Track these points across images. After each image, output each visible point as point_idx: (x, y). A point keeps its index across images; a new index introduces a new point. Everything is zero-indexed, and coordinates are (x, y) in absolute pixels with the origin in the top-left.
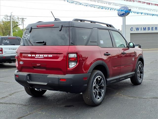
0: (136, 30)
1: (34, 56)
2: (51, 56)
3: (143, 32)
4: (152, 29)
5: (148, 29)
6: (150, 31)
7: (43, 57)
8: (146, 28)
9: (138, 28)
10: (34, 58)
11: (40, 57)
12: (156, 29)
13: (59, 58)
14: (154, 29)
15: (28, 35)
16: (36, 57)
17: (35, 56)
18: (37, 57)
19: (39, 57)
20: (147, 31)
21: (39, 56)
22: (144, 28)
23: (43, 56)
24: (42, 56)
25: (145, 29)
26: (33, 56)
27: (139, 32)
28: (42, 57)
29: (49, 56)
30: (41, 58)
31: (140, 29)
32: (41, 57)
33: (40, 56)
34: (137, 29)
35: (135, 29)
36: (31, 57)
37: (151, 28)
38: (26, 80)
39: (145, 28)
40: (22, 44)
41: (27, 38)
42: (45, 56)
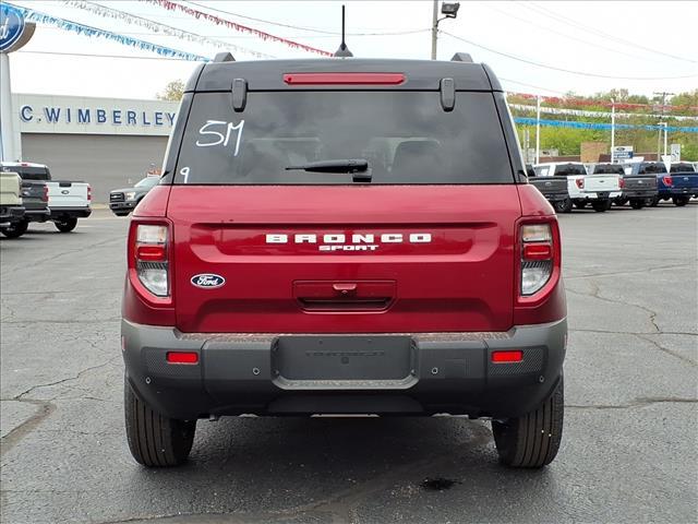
0: (44, 119)
1: (312, 238)
2: (427, 238)
3: (75, 127)
4: (115, 117)
5: (99, 116)
6: (108, 128)
7: (373, 248)
8: (88, 112)
9: (53, 110)
10: (307, 248)
11: (352, 248)
12: (129, 118)
13: (474, 249)
14: (123, 118)
15: (230, 126)
16: (322, 248)
17: (320, 241)
18: (334, 248)
19: (345, 248)
20: (92, 128)
21: (348, 243)
22: (80, 111)
23: (377, 242)
24: (370, 238)
25: (84, 116)
27: (61, 127)
28: (364, 248)
29: (414, 238)
30: (360, 253)
31: (63, 117)
32: (362, 243)
33: (357, 238)
34: (52, 116)
35: (38, 113)
36: (291, 248)
37: (109, 116)
38: (269, 377)
39: (84, 112)
40: (186, 174)
41: (225, 140)
42: (385, 238)
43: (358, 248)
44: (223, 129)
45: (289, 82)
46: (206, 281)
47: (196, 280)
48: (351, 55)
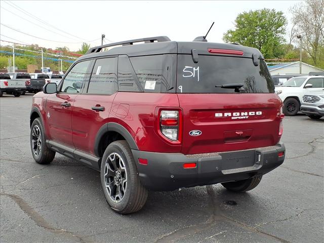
1: (230, 114)
2: (261, 113)
7: (247, 117)
10: (229, 119)
11: (242, 118)
18: (236, 118)
19: (239, 118)
21: (240, 116)
23: (248, 115)
24: (246, 114)
26: (226, 115)
28: (245, 117)
29: (257, 113)
32: (244, 116)
33: (243, 114)
40: (181, 89)
41: (193, 75)
42: (250, 114)
43: (243, 118)
44: (192, 70)
45: (210, 52)
46: (195, 133)
47: (191, 133)
48: (207, 41)
